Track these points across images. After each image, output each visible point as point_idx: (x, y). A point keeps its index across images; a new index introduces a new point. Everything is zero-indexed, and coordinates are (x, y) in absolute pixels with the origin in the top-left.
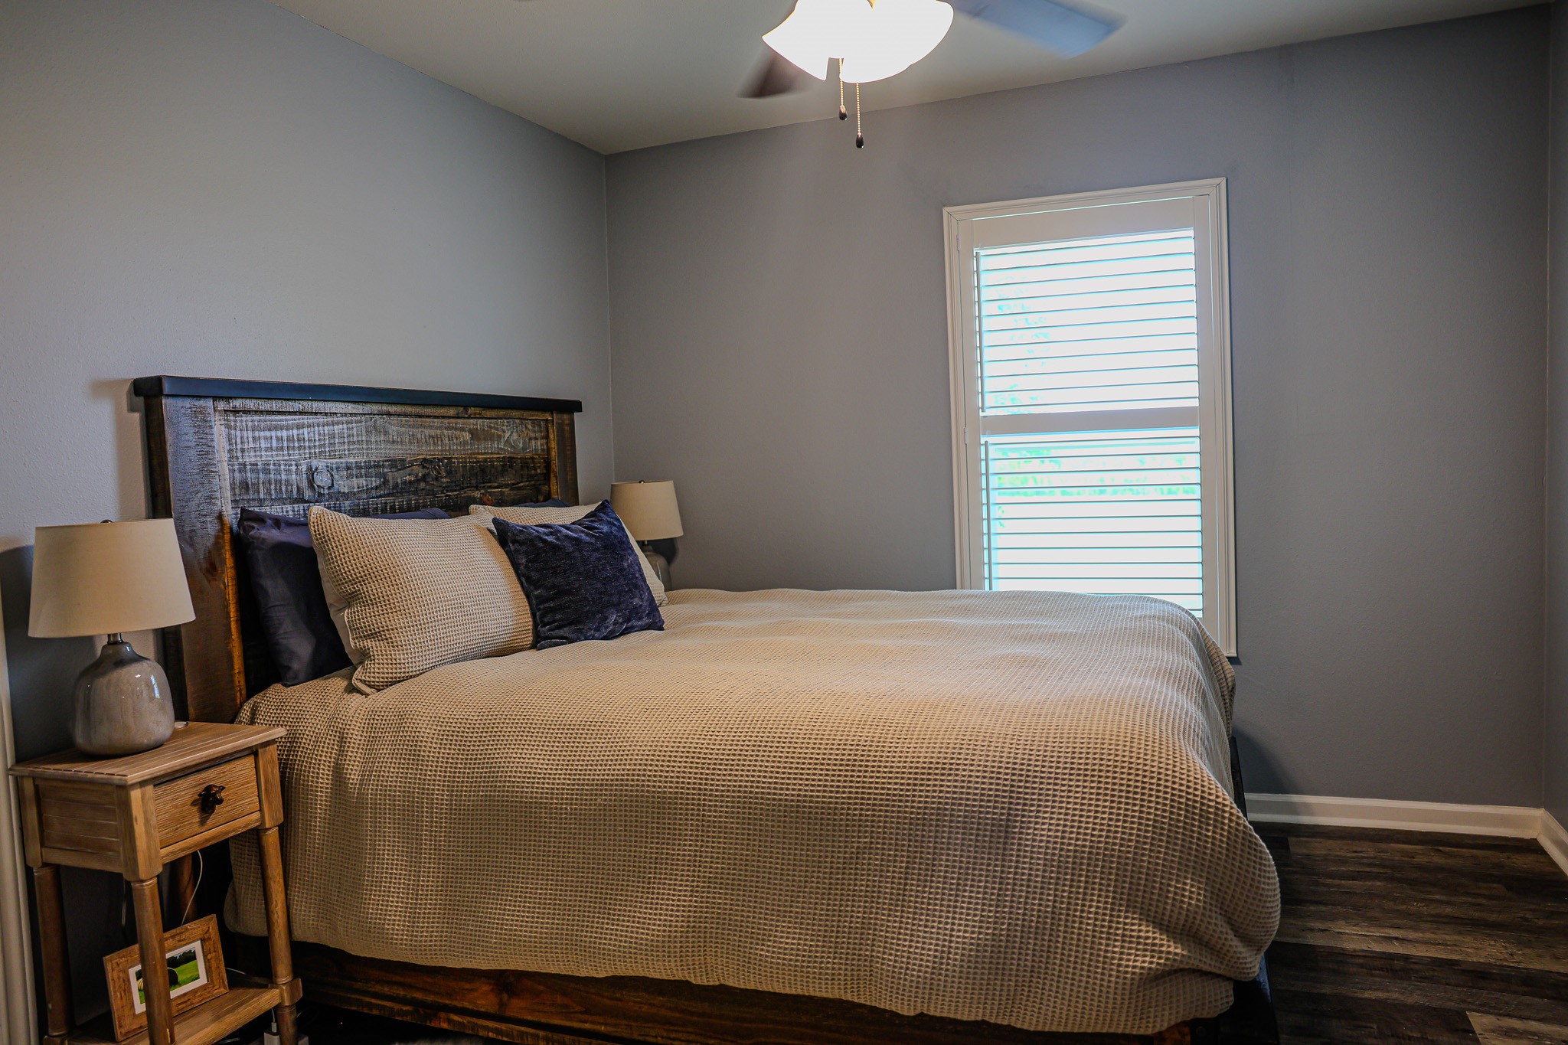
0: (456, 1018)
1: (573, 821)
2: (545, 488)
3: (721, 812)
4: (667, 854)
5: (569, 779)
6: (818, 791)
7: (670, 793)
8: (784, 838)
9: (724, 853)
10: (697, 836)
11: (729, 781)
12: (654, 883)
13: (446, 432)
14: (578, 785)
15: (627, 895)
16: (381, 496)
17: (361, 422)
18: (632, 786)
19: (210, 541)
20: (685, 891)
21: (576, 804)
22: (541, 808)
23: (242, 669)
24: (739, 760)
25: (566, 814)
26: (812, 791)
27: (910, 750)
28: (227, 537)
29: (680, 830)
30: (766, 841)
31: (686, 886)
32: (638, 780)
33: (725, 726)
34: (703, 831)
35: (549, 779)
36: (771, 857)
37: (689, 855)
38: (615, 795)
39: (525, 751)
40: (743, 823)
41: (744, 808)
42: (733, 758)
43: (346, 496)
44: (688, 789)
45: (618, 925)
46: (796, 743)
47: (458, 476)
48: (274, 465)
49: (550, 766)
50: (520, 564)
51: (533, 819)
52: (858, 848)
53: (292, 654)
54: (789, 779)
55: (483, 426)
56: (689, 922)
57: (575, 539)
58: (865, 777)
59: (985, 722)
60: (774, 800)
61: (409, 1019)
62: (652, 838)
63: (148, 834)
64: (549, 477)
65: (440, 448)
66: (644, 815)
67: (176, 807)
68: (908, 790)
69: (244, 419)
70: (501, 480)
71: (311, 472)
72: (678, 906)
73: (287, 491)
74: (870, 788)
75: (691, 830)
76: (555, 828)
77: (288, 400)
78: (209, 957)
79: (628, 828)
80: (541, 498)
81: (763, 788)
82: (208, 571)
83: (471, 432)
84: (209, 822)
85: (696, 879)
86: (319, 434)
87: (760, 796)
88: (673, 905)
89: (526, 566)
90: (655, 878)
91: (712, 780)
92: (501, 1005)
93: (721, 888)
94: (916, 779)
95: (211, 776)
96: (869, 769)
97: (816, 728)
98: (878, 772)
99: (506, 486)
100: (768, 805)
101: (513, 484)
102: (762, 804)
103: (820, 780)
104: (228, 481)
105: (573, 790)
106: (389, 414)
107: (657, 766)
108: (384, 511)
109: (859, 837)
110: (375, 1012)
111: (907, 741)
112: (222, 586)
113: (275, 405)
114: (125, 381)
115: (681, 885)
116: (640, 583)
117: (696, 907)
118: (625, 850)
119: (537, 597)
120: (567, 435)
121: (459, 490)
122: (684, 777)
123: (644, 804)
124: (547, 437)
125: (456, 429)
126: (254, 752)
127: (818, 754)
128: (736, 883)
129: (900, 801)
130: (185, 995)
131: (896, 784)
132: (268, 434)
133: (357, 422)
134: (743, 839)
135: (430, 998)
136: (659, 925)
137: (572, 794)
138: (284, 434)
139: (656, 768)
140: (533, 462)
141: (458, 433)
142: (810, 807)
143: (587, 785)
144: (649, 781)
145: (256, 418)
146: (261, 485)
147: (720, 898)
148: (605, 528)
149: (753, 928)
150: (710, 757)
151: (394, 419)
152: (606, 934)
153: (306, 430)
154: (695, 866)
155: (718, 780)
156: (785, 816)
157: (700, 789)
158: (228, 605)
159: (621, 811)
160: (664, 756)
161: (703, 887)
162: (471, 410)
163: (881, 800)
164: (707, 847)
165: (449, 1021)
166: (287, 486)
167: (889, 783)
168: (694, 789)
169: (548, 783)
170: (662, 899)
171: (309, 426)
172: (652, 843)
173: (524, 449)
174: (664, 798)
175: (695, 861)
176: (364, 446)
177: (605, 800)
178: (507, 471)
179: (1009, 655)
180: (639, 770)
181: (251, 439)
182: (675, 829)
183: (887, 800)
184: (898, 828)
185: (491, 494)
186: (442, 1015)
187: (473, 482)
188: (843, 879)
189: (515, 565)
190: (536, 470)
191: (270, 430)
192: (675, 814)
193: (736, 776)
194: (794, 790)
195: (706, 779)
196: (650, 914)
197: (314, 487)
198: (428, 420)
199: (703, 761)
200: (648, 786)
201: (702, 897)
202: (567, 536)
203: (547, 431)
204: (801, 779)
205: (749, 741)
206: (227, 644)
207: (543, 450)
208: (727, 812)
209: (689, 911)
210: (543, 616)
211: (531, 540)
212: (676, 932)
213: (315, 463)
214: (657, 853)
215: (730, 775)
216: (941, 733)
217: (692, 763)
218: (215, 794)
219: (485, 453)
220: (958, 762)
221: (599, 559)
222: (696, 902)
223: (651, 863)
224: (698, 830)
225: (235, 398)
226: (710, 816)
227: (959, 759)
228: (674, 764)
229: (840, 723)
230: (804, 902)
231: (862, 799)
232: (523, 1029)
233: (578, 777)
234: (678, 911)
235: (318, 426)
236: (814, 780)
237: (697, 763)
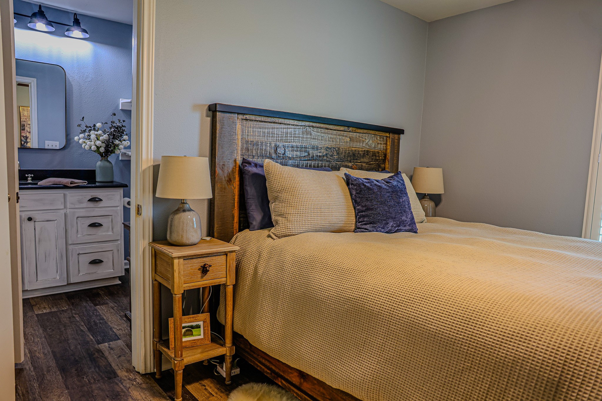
0: (284, 382)
1: (334, 313)
2: (383, 166)
3: (398, 327)
4: (370, 340)
5: (336, 293)
6: (447, 330)
7: (376, 311)
8: (426, 350)
9: (395, 348)
10: (385, 336)
11: (405, 313)
12: (362, 353)
13: (338, 137)
14: (339, 297)
15: (349, 354)
16: (306, 160)
17: (300, 129)
18: (360, 303)
19: (230, 170)
20: (375, 361)
21: (336, 306)
22: (323, 303)
23: (238, 221)
24: (411, 303)
25: (332, 309)
26: (444, 329)
27: (504, 321)
28: (237, 169)
29: (377, 330)
30: (416, 349)
31: (376, 359)
32: (363, 301)
33: (410, 284)
34: (388, 334)
35: (328, 291)
36: (417, 358)
37: (380, 344)
38: (353, 306)
39: (322, 276)
40: (407, 336)
41: (409, 328)
42: (409, 301)
43: (290, 158)
44: (385, 311)
45: (343, 367)
46: (442, 301)
47: (342, 156)
48: (261, 142)
49: (330, 285)
50: (353, 194)
51: (319, 308)
52: (463, 367)
53: (254, 218)
54: (433, 319)
55: (356, 136)
56: (373, 376)
57: (379, 186)
58: (474, 329)
59: (556, 317)
60: (424, 328)
61: (268, 376)
62: (365, 331)
63: (179, 277)
64: (385, 161)
65: (335, 143)
66: (363, 318)
67: (192, 269)
68: (497, 344)
69: (250, 123)
70: (362, 160)
71: (276, 147)
72: (370, 367)
73: (265, 153)
74: (476, 336)
75: (383, 332)
76: (327, 314)
77: (269, 117)
78: (205, 328)
79: (355, 323)
80: (380, 170)
81: (420, 321)
82: (228, 181)
83: (350, 138)
84: (205, 278)
85: (381, 357)
86: (281, 132)
87: (417, 324)
88: (368, 366)
89: (355, 195)
90: (363, 350)
91: (397, 310)
92: (301, 383)
93: (391, 365)
94: (503, 339)
95: (207, 260)
96: (477, 326)
97: (454, 296)
98: (482, 329)
99: (364, 162)
100: (421, 330)
101: (368, 162)
102: (418, 329)
103: (449, 325)
104: (240, 147)
105: (336, 298)
106: (313, 127)
107: (373, 296)
108: (306, 166)
109: (465, 362)
110: (259, 368)
111: (503, 315)
112: (233, 188)
113: (263, 119)
114: (205, 105)
115: (373, 358)
116: (407, 210)
117: (378, 370)
118: (352, 333)
119: (358, 209)
120: (396, 144)
121: (342, 162)
122: (384, 305)
123: (364, 314)
124: (386, 144)
125: (343, 136)
126: (226, 254)
127: (451, 310)
128: (399, 365)
129: (491, 349)
130: (194, 340)
131: (491, 338)
132: (259, 130)
133: (298, 129)
134: (405, 344)
135: (277, 370)
136: (360, 374)
137: (336, 301)
138: (266, 130)
139: (372, 298)
140: (378, 154)
141: (344, 138)
142: (441, 338)
143: (342, 298)
144: (368, 303)
145: (255, 123)
146: (254, 150)
147: (390, 370)
148: (395, 183)
149: (402, 390)
150: (398, 298)
151: (315, 130)
152: (338, 369)
153: (276, 130)
154: (381, 350)
155: (399, 311)
156: (428, 339)
157: (390, 313)
158: (235, 195)
159: (354, 314)
160: (377, 293)
161: (383, 362)
162: (351, 129)
163: (481, 345)
164: (388, 343)
165: (282, 383)
166: (265, 151)
167: (487, 337)
168: (387, 312)
169: (327, 293)
170: (364, 362)
171: (277, 128)
172: (364, 333)
173: (374, 147)
174: (373, 313)
175: (382, 348)
176: (301, 139)
177: (348, 307)
178: (365, 156)
179: (592, 278)
180: (365, 297)
181: (252, 131)
182: (375, 330)
183: (484, 346)
184: (487, 364)
185: (356, 165)
186: (280, 379)
187: (349, 159)
188: (452, 381)
189: (351, 195)
190: (379, 157)
191: (260, 128)
192: (377, 322)
193: (408, 311)
194: (435, 326)
195: (394, 309)
196: (357, 367)
197: (277, 154)
198: (330, 131)
199: (395, 300)
200: (367, 305)
201: (382, 367)
202: (376, 185)
203: (387, 141)
204: (439, 321)
205: (419, 295)
206: (232, 211)
207: (384, 149)
208: (400, 328)
209: (375, 372)
210: (359, 218)
211: (359, 184)
212: (367, 379)
213: (278, 143)
214: (366, 339)
215: (405, 310)
216: (525, 316)
217: (389, 299)
218: (206, 267)
219: (356, 148)
220: (532, 336)
221: (389, 197)
222: (379, 368)
223: (362, 342)
224: (385, 333)
225: (247, 114)
226: (392, 328)
227: (532, 335)
228: (380, 298)
229: (468, 296)
230: (429, 387)
231: (470, 341)
232: (306, 397)
233: (340, 293)
234: (369, 370)
235: (281, 128)
236: (446, 324)
237: (391, 300)
